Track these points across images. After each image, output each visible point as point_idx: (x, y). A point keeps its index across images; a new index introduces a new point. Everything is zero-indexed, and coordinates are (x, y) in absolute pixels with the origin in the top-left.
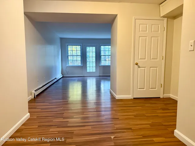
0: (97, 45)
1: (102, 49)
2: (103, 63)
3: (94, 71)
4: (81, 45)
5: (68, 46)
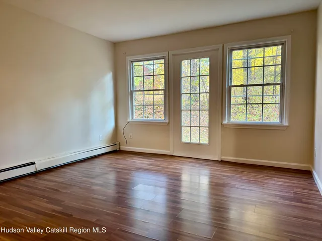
2: (238, 116)
5: (135, 64)
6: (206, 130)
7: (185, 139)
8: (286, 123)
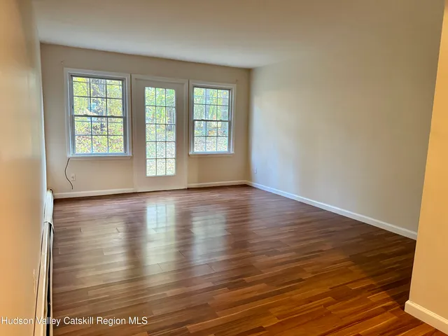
0: (183, 84)
1: (196, 100)
3: (171, 171)
4: (122, 80)
5: (74, 79)
6: (173, 162)
7: (150, 172)
8: (232, 152)
